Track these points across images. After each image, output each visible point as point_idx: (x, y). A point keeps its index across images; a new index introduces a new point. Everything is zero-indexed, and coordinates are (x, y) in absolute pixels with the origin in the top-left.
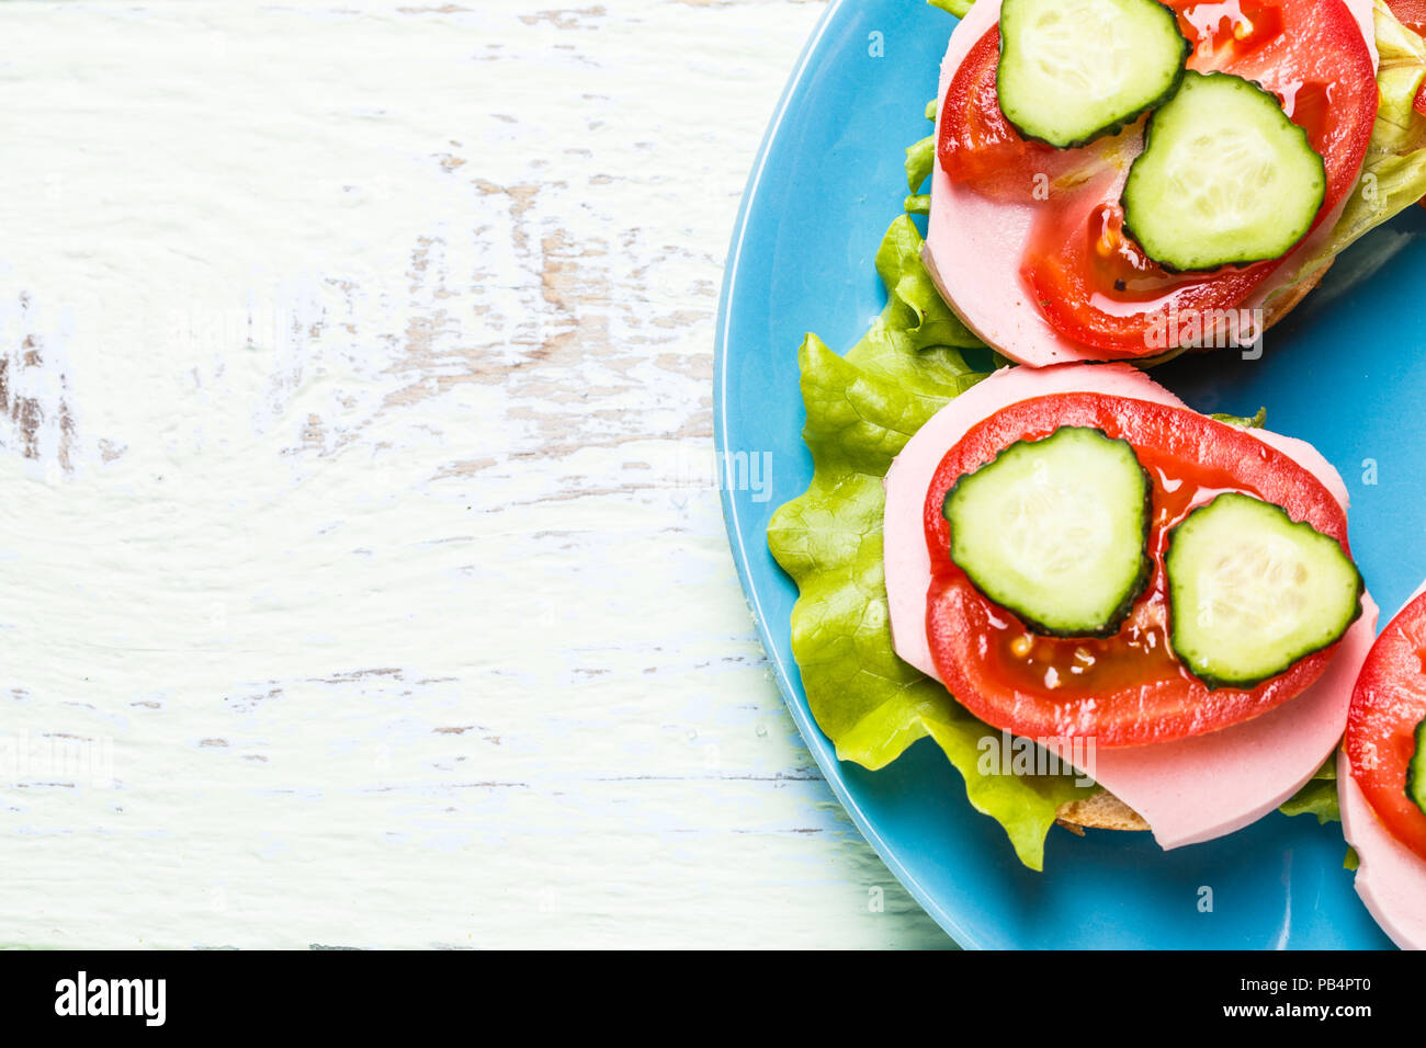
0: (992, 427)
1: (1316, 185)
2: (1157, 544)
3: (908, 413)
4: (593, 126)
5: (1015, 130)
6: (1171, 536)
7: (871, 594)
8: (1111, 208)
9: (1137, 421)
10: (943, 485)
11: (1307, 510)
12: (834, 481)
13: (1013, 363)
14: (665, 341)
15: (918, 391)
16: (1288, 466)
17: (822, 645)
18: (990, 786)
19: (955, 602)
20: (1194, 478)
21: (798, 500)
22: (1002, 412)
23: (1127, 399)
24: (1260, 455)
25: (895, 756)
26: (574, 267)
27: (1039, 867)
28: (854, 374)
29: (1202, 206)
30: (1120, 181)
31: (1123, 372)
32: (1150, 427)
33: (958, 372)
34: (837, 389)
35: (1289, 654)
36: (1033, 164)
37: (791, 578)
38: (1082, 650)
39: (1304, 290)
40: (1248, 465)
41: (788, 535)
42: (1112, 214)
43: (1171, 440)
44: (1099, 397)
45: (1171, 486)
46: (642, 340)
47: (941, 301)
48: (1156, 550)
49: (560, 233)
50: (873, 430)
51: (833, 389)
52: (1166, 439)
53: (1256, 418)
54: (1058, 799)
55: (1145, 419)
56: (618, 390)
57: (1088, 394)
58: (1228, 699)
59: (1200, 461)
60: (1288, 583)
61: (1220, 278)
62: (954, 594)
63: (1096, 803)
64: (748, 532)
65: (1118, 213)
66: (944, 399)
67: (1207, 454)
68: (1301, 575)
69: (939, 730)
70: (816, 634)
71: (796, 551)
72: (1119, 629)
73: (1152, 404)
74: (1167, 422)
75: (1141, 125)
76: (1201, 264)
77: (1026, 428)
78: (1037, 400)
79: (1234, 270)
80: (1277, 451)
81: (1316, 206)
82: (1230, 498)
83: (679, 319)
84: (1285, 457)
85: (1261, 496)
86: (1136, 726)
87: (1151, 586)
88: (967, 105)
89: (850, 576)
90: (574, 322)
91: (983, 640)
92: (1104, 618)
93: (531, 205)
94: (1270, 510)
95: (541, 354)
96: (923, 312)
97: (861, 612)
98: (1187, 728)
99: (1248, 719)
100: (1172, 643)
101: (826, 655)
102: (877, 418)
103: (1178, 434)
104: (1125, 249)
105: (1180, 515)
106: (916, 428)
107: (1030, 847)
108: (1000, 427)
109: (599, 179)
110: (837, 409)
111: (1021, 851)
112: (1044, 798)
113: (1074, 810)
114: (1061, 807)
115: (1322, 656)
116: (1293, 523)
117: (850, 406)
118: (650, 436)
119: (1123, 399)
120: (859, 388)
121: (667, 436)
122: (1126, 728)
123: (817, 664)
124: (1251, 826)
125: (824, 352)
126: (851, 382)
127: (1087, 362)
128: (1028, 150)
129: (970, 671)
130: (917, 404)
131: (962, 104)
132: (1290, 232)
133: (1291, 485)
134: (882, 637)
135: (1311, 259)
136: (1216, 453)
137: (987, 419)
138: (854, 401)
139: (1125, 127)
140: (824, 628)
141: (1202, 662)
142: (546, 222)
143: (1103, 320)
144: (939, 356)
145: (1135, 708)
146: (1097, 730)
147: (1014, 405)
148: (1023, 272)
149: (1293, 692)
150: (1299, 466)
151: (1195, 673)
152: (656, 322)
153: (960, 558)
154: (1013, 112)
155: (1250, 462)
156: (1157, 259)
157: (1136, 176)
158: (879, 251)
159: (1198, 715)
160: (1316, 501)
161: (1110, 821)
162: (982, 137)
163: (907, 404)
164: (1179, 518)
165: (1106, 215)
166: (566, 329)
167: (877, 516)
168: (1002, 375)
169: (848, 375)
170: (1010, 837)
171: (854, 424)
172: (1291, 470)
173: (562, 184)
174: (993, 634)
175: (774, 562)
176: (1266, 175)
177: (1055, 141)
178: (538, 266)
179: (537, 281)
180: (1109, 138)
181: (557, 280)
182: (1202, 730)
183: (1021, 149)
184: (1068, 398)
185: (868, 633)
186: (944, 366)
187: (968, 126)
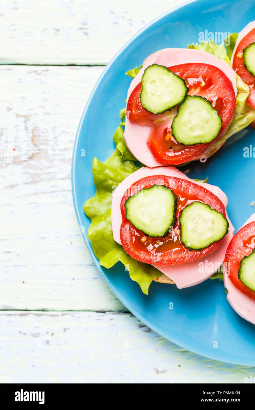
0: (138, 183)
1: (219, 124)
2: (178, 214)
3: (119, 178)
4: (45, 100)
5: (145, 109)
6: (181, 212)
7: (108, 224)
8: (169, 129)
9: (174, 183)
10: (125, 198)
11: (216, 206)
12: (101, 194)
13: (145, 166)
14: (62, 155)
15: (122, 172)
16: (211, 195)
17: (96, 236)
18: (136, 273)
19: (127, 228)
20: (188, 197)
21: (91, 199)
22: (140, 180)
23: (172, 177)
24: (204, 192)
25: (113, 265)
26: (40, 136)
27: (147, 294)
28: (106, 167)
29: (191, 129)
30: (171, 122)
31: (172, 169)
32: (177, 184)
33: (132, 167)
34: (101, 171)
35: (209, 242)
36: (150, 117)
37: (89, 218)
38: (158, 240)
39: (218, 148)
40: (201, 194)
41: (89, 208)
42: (169, 130)
43: (182, 188)
44: (165, 176)
45: (182, 199)
46: (56, 155)
47: (127, 150)
48: (178, 215)
49: (36, 127)
50: (110, 182)
51: (100, 172)
52: (181, 187)
53: (206, 180)
54: (153, 276)
55: (176, 182)
56: (50, 167)
57: (162, 176)
58: (194, 253)
59: (189, 193)
60: (210, 224)
61: (196, 147)
62: (127, 226)
63: (163, 277)
64: (79, 207)
65: (171, 130)
66: (128, 174)
67: (191, 191)
68: (213, 223)
69: (123, 260)
70: (94, 234)
71: (91, 212)
72: (168, 235)
73: (178, 178)
74: (181, 183)
75: (176, 108)
76: (190, 144)
77: (146, 184)
78: (149, 177)
79: (199, 145)
80: (209, 191)
81: (219, 130)
82: (196, 203)
83: (66, 149)
84: (211, 192)
85: (204, 202)
86: (171, 260)
87: (176, 224)
88: (134, 102)
89: (103, 219)
90: (39, 150)
91: (134, 238)
92: (163, 233)
93: (29, 120)
94: (206, 206)
95: (31, 158)
96: (123, 152)
97: (106, 228)
98: (184, 260)
99: (199, 258)
100: (181, 239)
101: (97, 239)
102: (111, 179)
103: (184, 186)
104: (172, 139)
105: (184, 206)
106: (121, 182)
107: (145, 288)
108: (140, 184)
109: (46, 114)
110: (101, 177)
111: (143, 290)
112: (149, 276)
113: (157, 279)
114: (154, 278)
115: (218, 243)
116: (212, 209)
117: (104, 176)
118: (58, 179)
119: (171, 177)
120: (107, 171)
121: (62, 179)
122: (169, 260)
123: (95, 241)
124: (201, 283)
125: (98, 162)
126: (105, 170)
127: (163, 166)
128: (148, 114)
129: (131, 245)
130: (121, 175)
131: (132, 102)
132: (213, 136)
133: (212, 199)
134: (111, 234)
135: (220, 141)
136: (193, 191)
137: (137, 182)
138: (106, 175)
139: (172, 109)
140: (96, 232)
141: (189, 245)
142: (33, 124)
143: (167, 157)
144: (128, 163)
145: (171, 255)
146: (161, 261)
147: (144, 178)
148: (148, 143)
149: (211, 251)
150: (214, 195)
151: (187, 246)
152: (60, 150)
153: (128, 218)
154: (144, 105)
155: (202, 194)
156: (180, 142)
157: (175, 121)
158: (113, 135)
159: (187, 258)
160: (218, 203)
161: (166, 281)
162: (137, 110)
163: (119, 175)
164: (183, 207)
165: (168, 131)
166: (37, 152)
167: (110, 203)
168: (142, 169)
169: (104, 168)
170: (140, 286)
171: (105, 180)
172: (212, 196)
173: (36, 115)
174: (136, 236)
175: (85, 214)
176: (207, 122)
177: (154, 113)
178: (31, 135)
179: (30, 139)
180: (168, 112)
181: (35, 139)
182: (188, 261)
183: (147, 114)
184: (157, 176)
185: (107, 234)
186: (129, 165)
187: (133, 108)
